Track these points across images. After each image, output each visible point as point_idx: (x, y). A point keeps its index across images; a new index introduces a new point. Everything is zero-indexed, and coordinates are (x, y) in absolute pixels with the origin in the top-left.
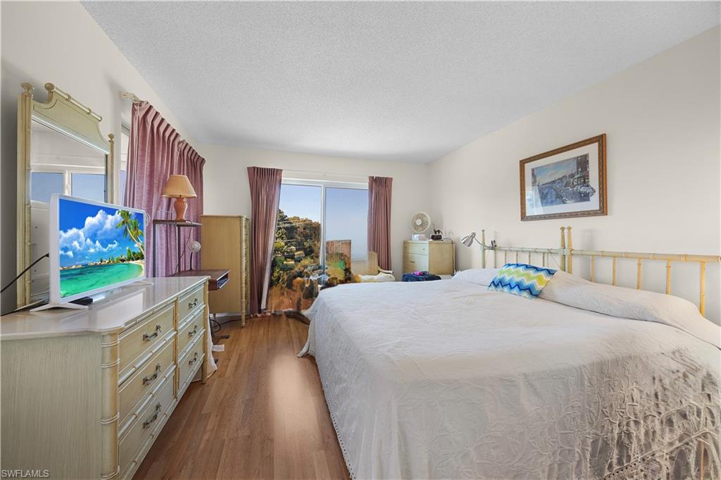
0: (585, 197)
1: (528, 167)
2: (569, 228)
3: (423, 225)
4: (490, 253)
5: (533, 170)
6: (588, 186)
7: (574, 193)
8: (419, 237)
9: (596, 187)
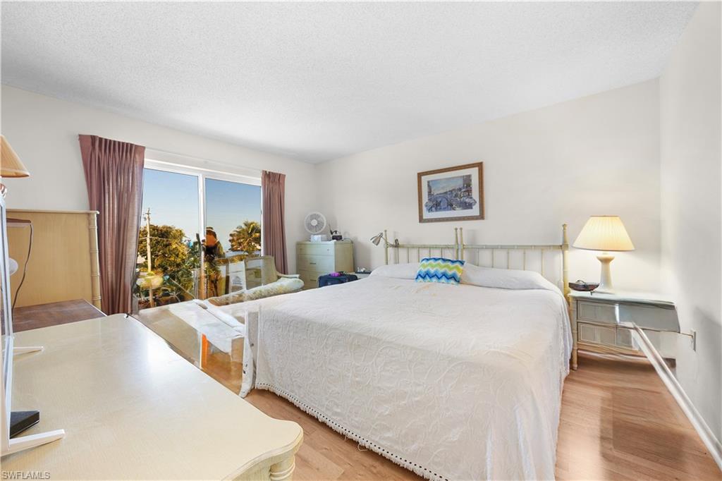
0: (469, 206)
1: (425, 179)
2: (461, 229)
3: (320, 224)
4: (391, 250)
5: (428, 182)
6: (471, 198)
7: (461, 203)
8: (322, 238)
9: (477, 200)
